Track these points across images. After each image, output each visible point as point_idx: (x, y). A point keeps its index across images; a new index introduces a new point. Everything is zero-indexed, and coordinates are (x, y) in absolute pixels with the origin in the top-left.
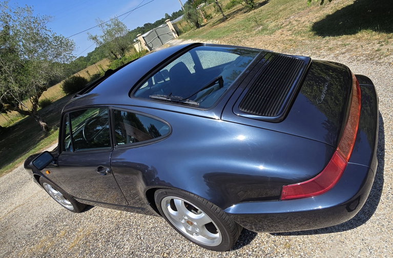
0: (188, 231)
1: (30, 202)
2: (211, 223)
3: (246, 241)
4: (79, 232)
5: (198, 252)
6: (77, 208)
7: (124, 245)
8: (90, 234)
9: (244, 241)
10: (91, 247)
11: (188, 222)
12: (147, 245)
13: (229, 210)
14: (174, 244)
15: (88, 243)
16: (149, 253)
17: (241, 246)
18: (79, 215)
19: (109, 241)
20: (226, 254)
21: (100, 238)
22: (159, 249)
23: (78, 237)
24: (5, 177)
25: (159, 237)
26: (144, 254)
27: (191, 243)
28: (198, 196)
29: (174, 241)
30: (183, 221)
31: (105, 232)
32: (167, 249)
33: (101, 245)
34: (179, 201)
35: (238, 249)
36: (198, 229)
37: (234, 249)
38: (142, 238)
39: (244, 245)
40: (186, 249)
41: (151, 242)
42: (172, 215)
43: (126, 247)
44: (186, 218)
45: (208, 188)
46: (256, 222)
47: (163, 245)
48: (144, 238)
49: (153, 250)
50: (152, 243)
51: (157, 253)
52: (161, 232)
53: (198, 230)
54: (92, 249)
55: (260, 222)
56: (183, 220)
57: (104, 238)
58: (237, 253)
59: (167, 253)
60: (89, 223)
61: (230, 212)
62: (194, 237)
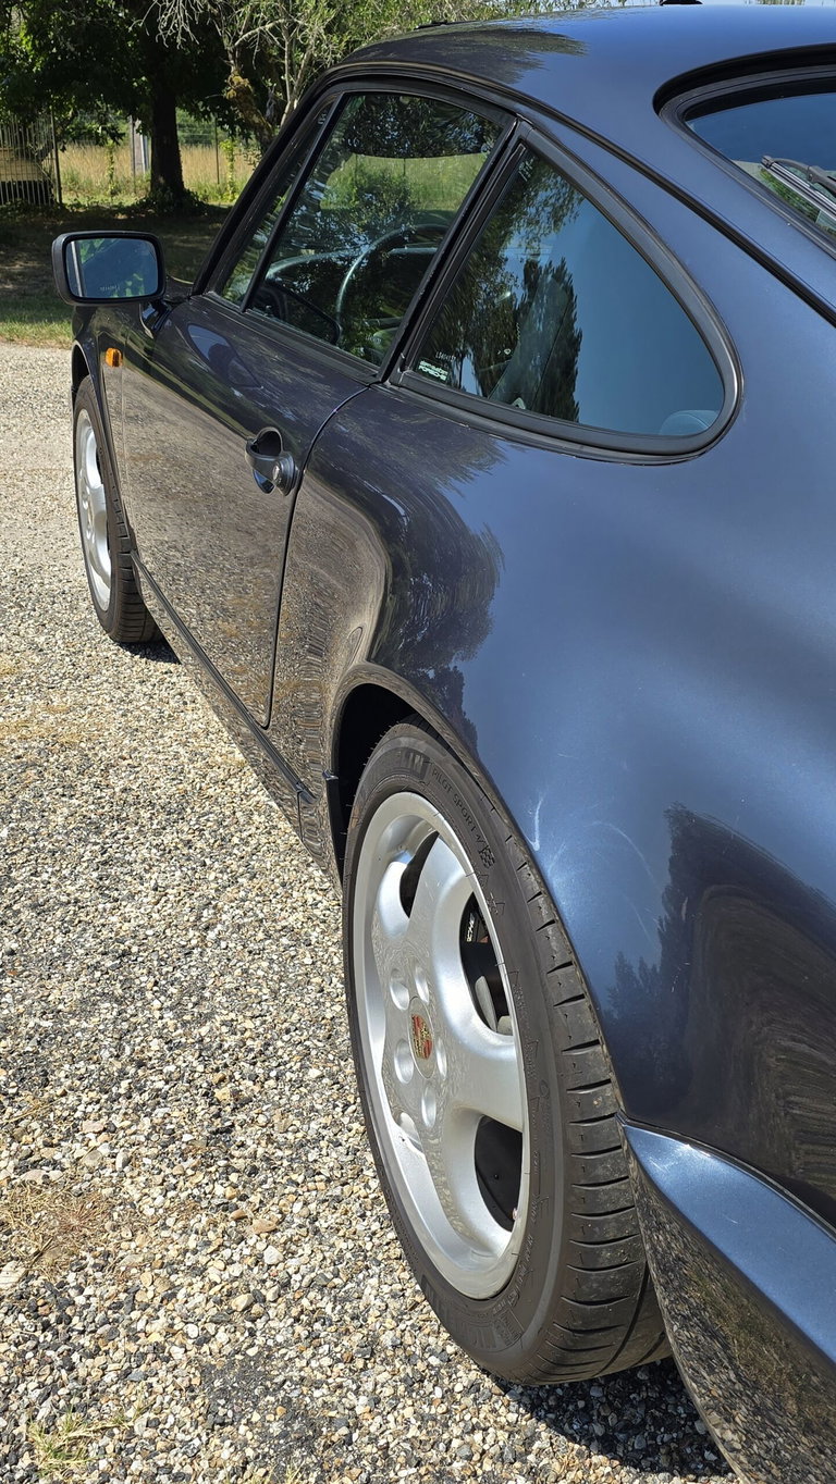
0: (388, 1069)
1: (23, 485)
2: (518, 1136)
3: (638, 1443)
4: (49, 707)
5: (360, 1226)
6: (117, 615)
7: (132, 896)
8: (72, 745)
9: (630, 1428)
10: (26, 796)
11: (417, 1022)
12: (202, 977)
13: (661, 1153)
14: (301, 1083)
15: (32, 772)
16: (179, 1016)
17: (586, 1438)
18: (109, 648)
19: (98, 831)
20: (474, 1387)
21: (86, 789)
22: (231, 1041)
23: (26, 724)
24: (45, 353)
25: (275, 994)
26: (156, 1004)
27: (370, 1158)
28: (557, 920)
29: (314, 1073)
30: (400, 999)
31: (121, 784)
32: (254, 1078)
33: (60, 820)
34: (451, 870)
35: (555, 1425)
36: (433, 1111)
37: (534, 1408)
38: (211, 935)
39: (608, 1446)
40: (329, 1160)
41: (229, 982)
42: (380, 920)
43: (129, 909)
44: (423, 991)
45: (653, 955)
46: (779, 1405)
47: (257, 1045)
48: (217, 941)
49: (203, 1019)
50: (227, 993)
51: (204, 1051)
52: (301, 986)
53: (429, 1113)
54: (25, 803)
55: (808, 1429)
56: (405, 996)
57: (98, 802)
58: (529, 1442)
59: (236, 1094)
60: (108, 707)
61: (660, 1169)
62: (399, 1137)
